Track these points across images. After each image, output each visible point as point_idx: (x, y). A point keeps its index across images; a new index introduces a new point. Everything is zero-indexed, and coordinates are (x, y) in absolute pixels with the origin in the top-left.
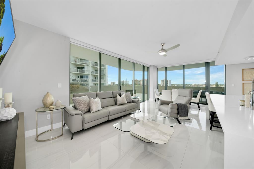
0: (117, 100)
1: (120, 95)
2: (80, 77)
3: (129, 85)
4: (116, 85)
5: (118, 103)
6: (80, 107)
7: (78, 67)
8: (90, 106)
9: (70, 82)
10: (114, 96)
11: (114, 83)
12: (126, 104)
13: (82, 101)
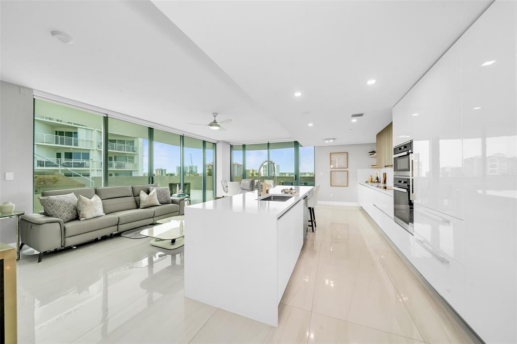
0: (140, 200)
1: (148, 193)
2: (63, 155)
3: (198, 175)
4: (167, 175)
5: (142, 205)
6: (56, 213)
7: (56, 132)
8: (79, 209)
9: (35, 168)
10: (136, 194)
11: (162, 170)
12: (158, 206)
13: (61, 201)
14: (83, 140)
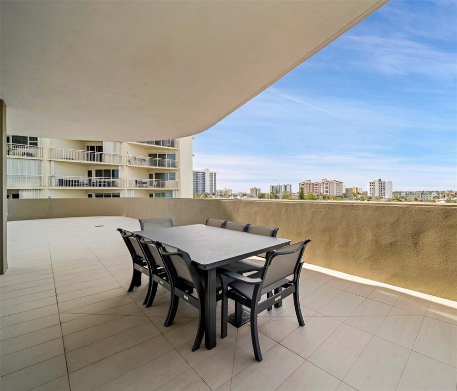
7: (88, 147)
11: (256, 190)
14: (110, 155)
